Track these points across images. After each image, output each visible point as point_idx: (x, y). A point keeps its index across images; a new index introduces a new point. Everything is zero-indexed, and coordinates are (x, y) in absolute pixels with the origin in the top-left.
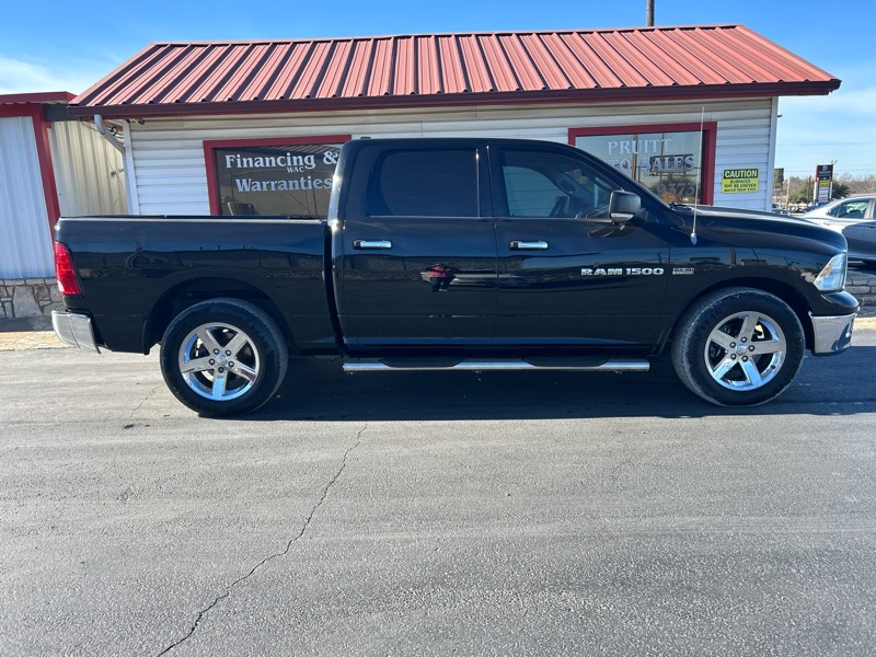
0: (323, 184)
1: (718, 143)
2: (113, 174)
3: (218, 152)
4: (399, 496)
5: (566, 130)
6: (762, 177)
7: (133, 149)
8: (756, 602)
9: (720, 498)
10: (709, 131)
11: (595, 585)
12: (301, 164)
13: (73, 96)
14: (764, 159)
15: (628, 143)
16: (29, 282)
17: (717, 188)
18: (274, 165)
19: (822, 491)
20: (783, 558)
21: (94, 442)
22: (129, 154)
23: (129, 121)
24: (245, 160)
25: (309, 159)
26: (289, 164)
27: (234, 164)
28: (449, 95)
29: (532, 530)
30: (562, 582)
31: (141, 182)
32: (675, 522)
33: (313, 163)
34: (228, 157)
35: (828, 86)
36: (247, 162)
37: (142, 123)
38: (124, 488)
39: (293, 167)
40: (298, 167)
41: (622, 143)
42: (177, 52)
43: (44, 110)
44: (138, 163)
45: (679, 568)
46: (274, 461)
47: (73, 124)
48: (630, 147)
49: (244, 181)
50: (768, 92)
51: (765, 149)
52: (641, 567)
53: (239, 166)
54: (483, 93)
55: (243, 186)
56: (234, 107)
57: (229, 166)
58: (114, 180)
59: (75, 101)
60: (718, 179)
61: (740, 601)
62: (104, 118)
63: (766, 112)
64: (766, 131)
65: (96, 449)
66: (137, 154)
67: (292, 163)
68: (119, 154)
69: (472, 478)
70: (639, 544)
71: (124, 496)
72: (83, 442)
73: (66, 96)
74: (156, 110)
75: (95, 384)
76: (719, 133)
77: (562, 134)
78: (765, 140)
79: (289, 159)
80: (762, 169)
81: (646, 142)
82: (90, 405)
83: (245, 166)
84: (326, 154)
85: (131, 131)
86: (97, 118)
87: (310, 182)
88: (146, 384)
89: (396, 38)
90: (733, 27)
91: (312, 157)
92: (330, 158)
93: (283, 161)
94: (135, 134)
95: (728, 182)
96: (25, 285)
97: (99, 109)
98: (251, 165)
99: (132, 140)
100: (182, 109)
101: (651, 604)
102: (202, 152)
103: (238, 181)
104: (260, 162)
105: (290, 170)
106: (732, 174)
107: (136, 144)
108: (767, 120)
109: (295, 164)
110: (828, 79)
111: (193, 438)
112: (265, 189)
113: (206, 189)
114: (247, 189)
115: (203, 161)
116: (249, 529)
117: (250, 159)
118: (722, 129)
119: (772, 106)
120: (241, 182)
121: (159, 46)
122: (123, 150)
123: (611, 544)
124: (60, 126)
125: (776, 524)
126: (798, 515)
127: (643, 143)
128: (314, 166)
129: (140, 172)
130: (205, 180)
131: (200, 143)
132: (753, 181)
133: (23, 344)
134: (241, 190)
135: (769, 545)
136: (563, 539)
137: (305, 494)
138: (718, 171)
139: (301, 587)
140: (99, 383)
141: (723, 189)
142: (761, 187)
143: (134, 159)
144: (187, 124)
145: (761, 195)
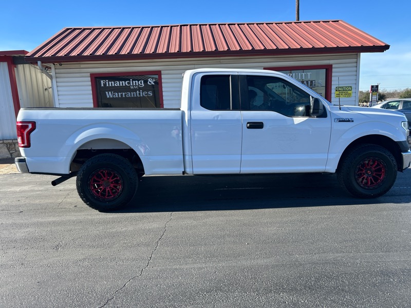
0: (148, 94)
1: (333, 74)
2: (46, 89)
3: (97, 79)
4: (194, 245)
6: (353, 90)
7: (56, 78)
8: (376, 297)
9: (350, 244)
10: (328, 69)
11: (296, 289)
12: (137, 84)
13: (27, 52)
14: (354, 82)
16: (5, 142)
17: (333, 95)
18: (124, 85)
19: (398, 240)
20: (386, 273)
21: (40, 220)
22: (54, 80)
23: (54, 64)
24: (110, 83)
25: (141, 82)
26: (132, 85)
27: (105, 84)
28: (208, 52)
29: (261, 262)
30: (279, 288)
31: (60, 93)
32: (331, 256)
33: (143, 84)
34: (102, 81)
35: (383, 48)
36: (111, 84)
37: (61, 65)
38: (57, 243)
39: (133, 86)
40: (136, 86)
42: (77, 32)
43: (13, 59)
44: (59, 84)
45: (336, 280)
46: (131, 228)
47: (27, 66)
49: (110, 92)
50: (355, 51)
51: (355, 77)
52: (317, 280)
53: (107, 85)
54: (224, 51)
55: (109, 95)
56: (105, 57)
57: (102, 85)
58: (46, 93)
59: (28, 55)
60: (333, 91)
61: (369, 296)
62: (42, 62)
63: (355, 60)
64: (355, 69)
65: (41, 224)
66: (58, 80)
67: (133, 84)
68: (49, 80)
69: (229, 236)
70: (315, 268)
71: (57, 247)
72: (35, 220)
73: (24, 52)
74: (68, 59)
75: (39, 191)
76: (333, 70)
78: (355, 73)
79: (131, 82)
80: (353, 86)
81: (300, 74)
82: (37, 202)
83: (110, 85)
84: (149, 80)
85: (55, 69)
86: (39, 63)
87: (141, 93)
88: (65, 190)
89: (181, 26)
90: (338, 21)
91: (142, 81)
92: (151, 81)
93: (128, 83)
94: (57, 71)
95: (338, 92)
96: (3, 143)
97: (40, 58)
98: (113, 85)
99: (56, 73)
100: (80, 58)
101: (325, 299)
102: (89, 79)
103: (107, 93)
104: (118, 84)
105: (132, 87)
106: (340, 89)
107: (58, 75)
108: (356, 64)
109: (134, 84)
110: (384, 45)
111: (90, 217)
112: (120, 96)
113: (91, 96)
114: (111, 97)
115: (90, 83)
116: (121, 263)
117: (113, 82)
118: (335, 68)
119: (358, 57)
120: (108, 93)
121: (68, 29)
122: (51, 77)
123: (301, 268)
124: (20, 67)
125: (379, 257)
126: (389, 252)
127: (298, 75)
128: (143, 85)
129: (59, 89)
130: (91, 92)
131: (89, 74)
132: (349, 92)
133: (2, 172)
134: (108, 97)
135: (378, 267)
136: (277, 266)
137: (147, 245)
138: (333, 87)
139: (150, 293)
140: (41, 191)
141: (336, 95)
142: (353, 95)
143: (57, 82)
144: (82, 66)
145: (353, 99)
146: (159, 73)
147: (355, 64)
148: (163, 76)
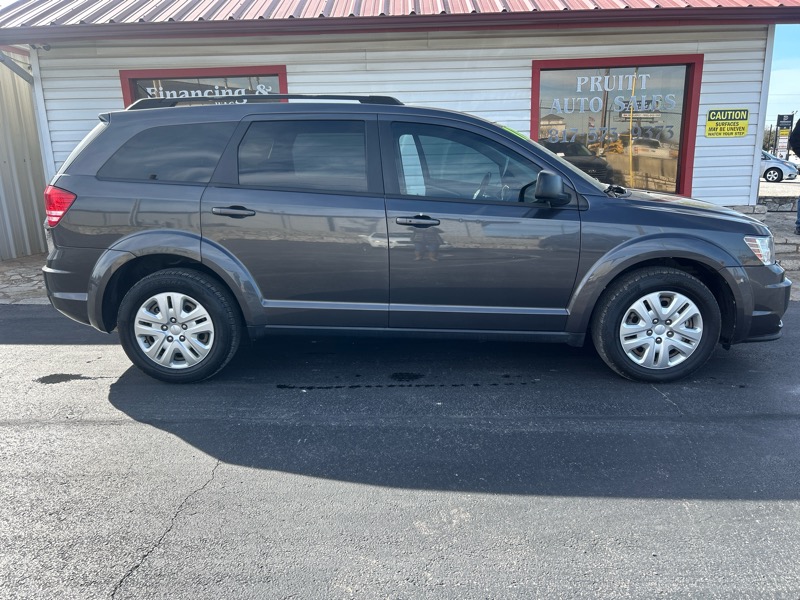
1: (704, 78)
3: (138, 83)
5: (529, 63)
6: (752, 118)
7: (42, 80)
10: (692, 66)
14: (755, 98)
15: (600, 78)
17: (700, 131)
22: (37, 85)
23: (34, 47)
24: (168, 93)
25: (240, 92)
27: (156, 97)
28: (393, 17)
34: (149, 90)
36: (171, 94)
37: (48, 48)
41: (593, 78)
44: (49, 95)
48: (602, 82)
50: (763, 18)
51: (756, 87)
54: (433, 16)
56: (148, 29)
60: (702, 120)
63: (761, 44)
64: (759, 66)
66: (47, 84)
68: (23, 83)
76: (706, 67)
77: (524, 67)
78: (758, 77)
79: (217, 92)
80: (752, 109)
81: (621, 77)
84: (259, 87)
85: (39, 58)
91: (243, 91)
92: (263, 91)
93: (210, 94)
94: (44, 63)
95: (713, 124)
99: (40, 70)
100: (89, 31)
102: (118, 83)
104: (185, 94)
106: (719, 116)
107: (46, 74)
108: (762, 53)
115: (120, 93)
117: (174, 93)
118: (709, 62)
119: (767, 34)
122: (30, 80)
127: (617, 79)
131: (116, 72)
132: (742, 123)
138: (703, 111)
141: (708, 132)
142: (751, 130)
143: (43, 90)
144: (101, 51)
145: (750, 140)
146: (279, 72)
147: (760, 55)
148: (289, 79)
